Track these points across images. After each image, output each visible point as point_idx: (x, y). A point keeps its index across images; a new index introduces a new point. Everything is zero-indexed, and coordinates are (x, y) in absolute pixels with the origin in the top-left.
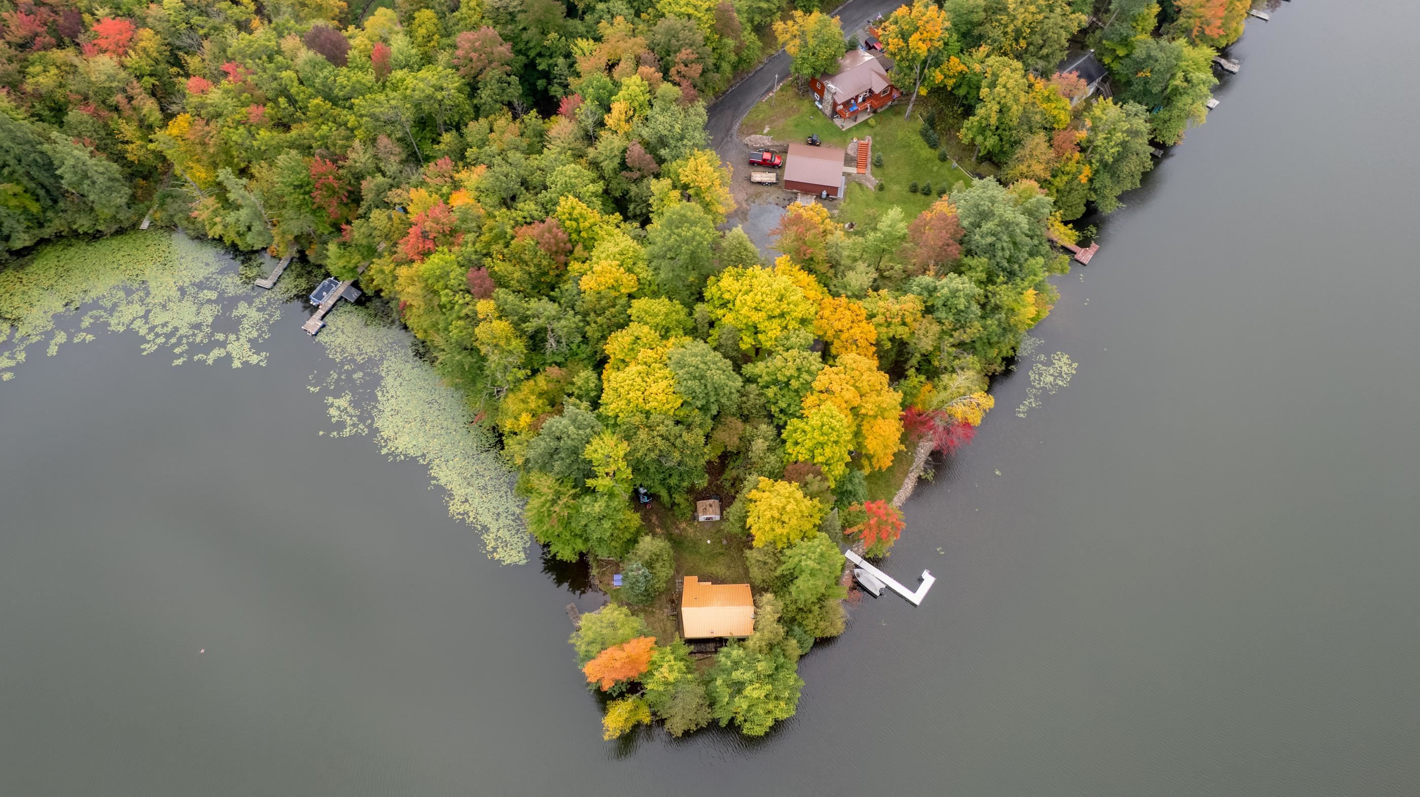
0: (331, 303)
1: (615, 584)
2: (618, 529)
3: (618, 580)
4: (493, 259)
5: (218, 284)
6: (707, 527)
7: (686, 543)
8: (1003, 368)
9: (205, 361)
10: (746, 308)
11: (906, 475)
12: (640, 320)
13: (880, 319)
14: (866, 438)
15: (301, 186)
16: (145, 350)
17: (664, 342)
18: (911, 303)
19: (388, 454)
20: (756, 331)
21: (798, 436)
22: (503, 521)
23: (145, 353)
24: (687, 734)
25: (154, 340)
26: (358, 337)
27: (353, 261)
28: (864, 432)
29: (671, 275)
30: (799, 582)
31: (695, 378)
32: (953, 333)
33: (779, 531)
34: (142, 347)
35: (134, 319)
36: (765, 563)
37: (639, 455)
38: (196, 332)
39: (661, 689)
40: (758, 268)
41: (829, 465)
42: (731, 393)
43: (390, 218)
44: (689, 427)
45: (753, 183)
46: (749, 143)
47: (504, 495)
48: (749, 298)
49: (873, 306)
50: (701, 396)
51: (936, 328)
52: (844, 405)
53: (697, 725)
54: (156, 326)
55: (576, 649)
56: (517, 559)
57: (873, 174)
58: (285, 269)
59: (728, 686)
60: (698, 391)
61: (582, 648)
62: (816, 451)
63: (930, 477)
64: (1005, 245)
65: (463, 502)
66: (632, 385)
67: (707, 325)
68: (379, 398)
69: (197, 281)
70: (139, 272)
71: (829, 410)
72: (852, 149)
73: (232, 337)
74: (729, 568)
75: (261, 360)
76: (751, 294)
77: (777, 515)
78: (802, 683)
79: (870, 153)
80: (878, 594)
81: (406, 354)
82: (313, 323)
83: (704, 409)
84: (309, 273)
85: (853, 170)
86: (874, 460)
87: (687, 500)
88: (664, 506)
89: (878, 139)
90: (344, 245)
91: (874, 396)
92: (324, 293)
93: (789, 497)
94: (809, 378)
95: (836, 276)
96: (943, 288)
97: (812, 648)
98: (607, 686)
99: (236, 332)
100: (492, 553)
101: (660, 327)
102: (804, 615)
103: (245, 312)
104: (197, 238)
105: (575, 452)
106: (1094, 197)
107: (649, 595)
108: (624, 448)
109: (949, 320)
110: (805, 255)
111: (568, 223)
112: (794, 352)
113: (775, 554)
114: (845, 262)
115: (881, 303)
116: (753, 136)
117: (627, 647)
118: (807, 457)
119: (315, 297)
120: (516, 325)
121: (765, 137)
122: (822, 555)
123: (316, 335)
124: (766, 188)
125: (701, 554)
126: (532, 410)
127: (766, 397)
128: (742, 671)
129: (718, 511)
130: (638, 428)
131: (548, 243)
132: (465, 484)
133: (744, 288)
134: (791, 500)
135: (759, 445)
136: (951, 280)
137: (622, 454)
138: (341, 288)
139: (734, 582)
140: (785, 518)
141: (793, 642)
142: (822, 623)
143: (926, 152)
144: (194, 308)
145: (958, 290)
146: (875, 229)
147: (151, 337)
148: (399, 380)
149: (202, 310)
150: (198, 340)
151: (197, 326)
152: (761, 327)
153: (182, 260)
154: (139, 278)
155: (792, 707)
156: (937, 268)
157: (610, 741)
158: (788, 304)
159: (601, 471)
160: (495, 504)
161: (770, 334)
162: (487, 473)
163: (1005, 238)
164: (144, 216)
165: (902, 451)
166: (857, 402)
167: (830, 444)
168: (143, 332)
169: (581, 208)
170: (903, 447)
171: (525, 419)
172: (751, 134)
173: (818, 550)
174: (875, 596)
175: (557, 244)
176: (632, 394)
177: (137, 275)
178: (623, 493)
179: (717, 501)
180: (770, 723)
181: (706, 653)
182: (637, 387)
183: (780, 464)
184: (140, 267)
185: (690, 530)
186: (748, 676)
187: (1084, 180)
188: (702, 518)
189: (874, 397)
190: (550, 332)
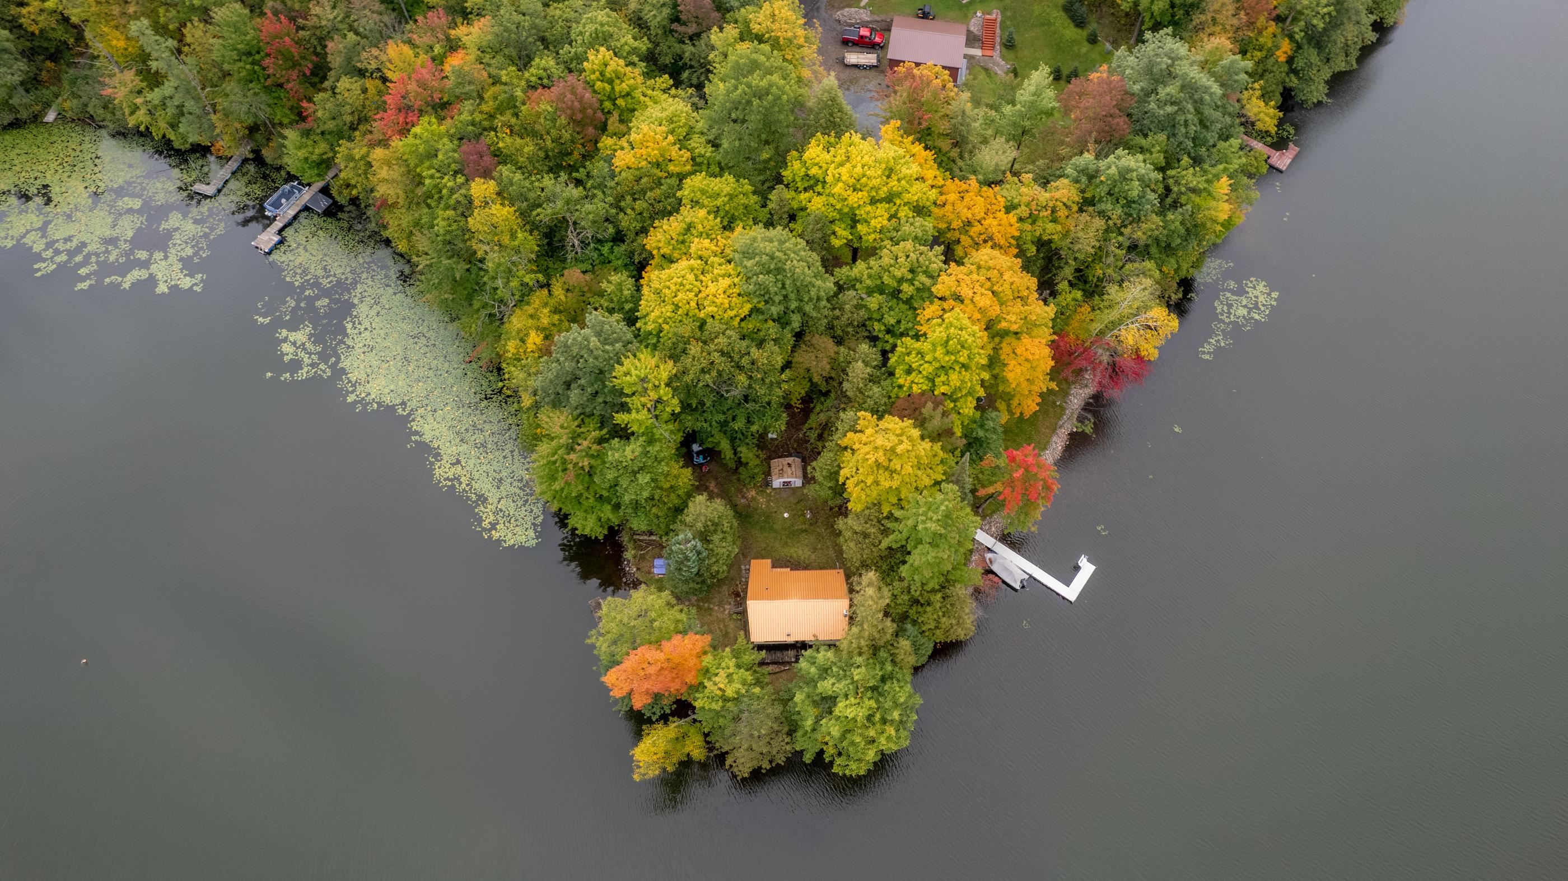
0: (292, 213)
1: (656, 571)
2: (661, 488)
3: (661, 566)
4: (496, 132)
5: (143, 189)
6: (784, 495)
7: (756, 516)
8: (1180, 295)
9: (120, 284)
10: (840, 184)
11: (1054, 430)
12: (695, 203)
13: (1023, 211)
14: (1005, 365)
15: (249, 54)
16: (39, 270)
17: (727, 233)
18: (1064, 190)
19: (355, 402)
20: (854, 221)
21: (913, 359)
22: (506, 488)
23: (39, 274)
24: (757, 776)
25: (52, 258)
26: (325, 255)
27: (317, 151)
28: (1002, 357)
29: (737, 143)
30: (916, 558)
31: (769, 272)
32: (1123, 230)
33: (886, 484)
34: (36, 266)
35: (28, 232)
36: (866, 536)
37: (688, 379)
38: (110, 248)
39: (716, 706)
40: (857, 138)
41: (955, 401)
42: (819, 299)
43: (365, 91)
44: (760, 344)
45: (847, 66)
46: (842, 19)
47: (509, 455)
48: (844, 170)
49: (1013, 193)
50: (777, 299)
51: (1099, 223)
52: (977, 316)
53: (771, 762)
54: (57, 241)
55: (596, 652)
56: (523, 539)
57: (1003, 57)
58: (233, 173)
59: (815, 703)
60: (773, 289)
61: (602, 646)
62: (937, 380)
63: (1088, 429)
64: (1190, 117)
65: (453, 464)
66: (682, 284)
67: (785, 216)
68: (349, 331)
69: (115, 186)
70: (39, 174)
71: (958, 319)
72: (975, 25)
73: (158, 255)
74: (815, 550)
75: (196, 284)
76: (848, 165)
77: (882, 459)
78: (918, 700)
79: (998, 31)
80: (1017, 586)
81: (386, 276)
82: (268, 238)
83: (782, 321)
84: (265, 177)
85: (977, 52)
86: (1015, 402)
87: (758, 456)
88: (724, 466)
89: (1009, 14)
90: (307, 133)
91: (1020, 305)
92: (283, 201)
93: (901, 435)
94: (927, 281)
95: (961, 157)
96: (1110, 167)
97: (930, 657)
98: (638, 703)
99: (165, 249)
100: (490, 530)
101: (722, 213)
102: (920, 609)
103: (177, 225)
104: (119, 133)
105: (601, 374)
106: (1293, 81)
107: (703, 582)
108: (667, 369)
109: (1117, 213)
110: (920, 124)
111: (599, 85)
112: (909, 245)
113: (879, 522)
114: (973, 139)
115: (1024, 190)
116: (847, 9)
117: (666, 645)
118: (925, 387)
119: (272, 205)
120: (523, 214)
121: (862, 11)
122: (947, 516)
123: (269, 253)
124: (863, 73)
125: (776, 531)
126: (544, 329)
127: (868, 309)
128: (833, 680)
129: (800, 473)
130: (688, 342)
131: (571, 108)
132: (458, 440)
133: (838, 159)
134: (904, 438)
135: (859, 371)
136: (1119, 158)
137: (665, 376)
138: (306, 196)
139: (821, 568)
140: (896, 464)
141: (905, 644)
142: (944, 620)
143: (1070, 32)
144: (110, 220)
145: (1129, 170)
146: (1013, 102)
147: (49, 253)
148: (377, 308)
149: (120, 222)
150: (112, 258)
151: (112, 241)
152: (861, 213)
153: (97, 161)
154: (38, 182)
155: (904, 734)
156: (1098, 147)
157: (644, 782)
158: (899, 180)
159: (635, 402)
160: (496, 466)
161: (873, 222)
162: (487, 427)
163: (1190, 107)
164: (50, 106)
165: (1052, 390)
166: (995, 311)
167: (957, 368)
168: (37, 248)
169: (617, 64)
170: (1053, 385)
171: (534, 339)
172: (843, 8)
173: (943, 508)
174: (1015, 590)
175: (583, 110)
176: (680, 295)
177: (36, 179)
178: (668, 435)
179: (798, 460)
180: (871, 755)
181: (783, 663)
182: (688, 287)
183: (885, 400)
184: (40, 168)
185: (761, 500)
186: (840, 687)
187: (1282, 59)
188: (777, 483)
189: (1018, 307)
190: (571, 228)
